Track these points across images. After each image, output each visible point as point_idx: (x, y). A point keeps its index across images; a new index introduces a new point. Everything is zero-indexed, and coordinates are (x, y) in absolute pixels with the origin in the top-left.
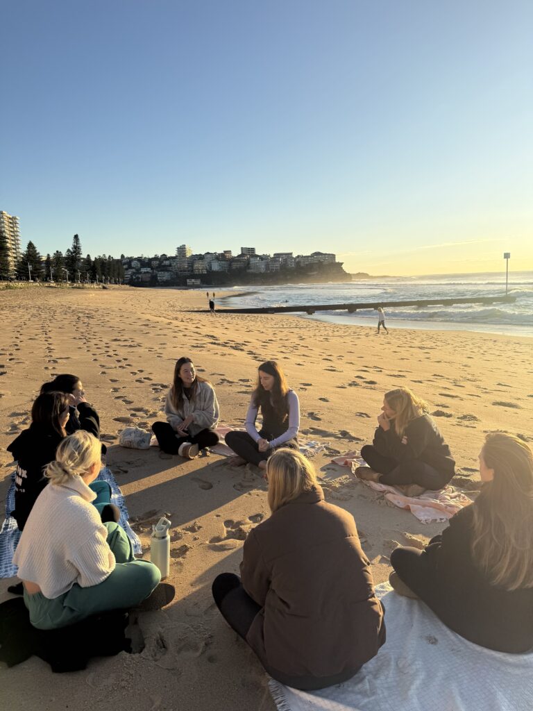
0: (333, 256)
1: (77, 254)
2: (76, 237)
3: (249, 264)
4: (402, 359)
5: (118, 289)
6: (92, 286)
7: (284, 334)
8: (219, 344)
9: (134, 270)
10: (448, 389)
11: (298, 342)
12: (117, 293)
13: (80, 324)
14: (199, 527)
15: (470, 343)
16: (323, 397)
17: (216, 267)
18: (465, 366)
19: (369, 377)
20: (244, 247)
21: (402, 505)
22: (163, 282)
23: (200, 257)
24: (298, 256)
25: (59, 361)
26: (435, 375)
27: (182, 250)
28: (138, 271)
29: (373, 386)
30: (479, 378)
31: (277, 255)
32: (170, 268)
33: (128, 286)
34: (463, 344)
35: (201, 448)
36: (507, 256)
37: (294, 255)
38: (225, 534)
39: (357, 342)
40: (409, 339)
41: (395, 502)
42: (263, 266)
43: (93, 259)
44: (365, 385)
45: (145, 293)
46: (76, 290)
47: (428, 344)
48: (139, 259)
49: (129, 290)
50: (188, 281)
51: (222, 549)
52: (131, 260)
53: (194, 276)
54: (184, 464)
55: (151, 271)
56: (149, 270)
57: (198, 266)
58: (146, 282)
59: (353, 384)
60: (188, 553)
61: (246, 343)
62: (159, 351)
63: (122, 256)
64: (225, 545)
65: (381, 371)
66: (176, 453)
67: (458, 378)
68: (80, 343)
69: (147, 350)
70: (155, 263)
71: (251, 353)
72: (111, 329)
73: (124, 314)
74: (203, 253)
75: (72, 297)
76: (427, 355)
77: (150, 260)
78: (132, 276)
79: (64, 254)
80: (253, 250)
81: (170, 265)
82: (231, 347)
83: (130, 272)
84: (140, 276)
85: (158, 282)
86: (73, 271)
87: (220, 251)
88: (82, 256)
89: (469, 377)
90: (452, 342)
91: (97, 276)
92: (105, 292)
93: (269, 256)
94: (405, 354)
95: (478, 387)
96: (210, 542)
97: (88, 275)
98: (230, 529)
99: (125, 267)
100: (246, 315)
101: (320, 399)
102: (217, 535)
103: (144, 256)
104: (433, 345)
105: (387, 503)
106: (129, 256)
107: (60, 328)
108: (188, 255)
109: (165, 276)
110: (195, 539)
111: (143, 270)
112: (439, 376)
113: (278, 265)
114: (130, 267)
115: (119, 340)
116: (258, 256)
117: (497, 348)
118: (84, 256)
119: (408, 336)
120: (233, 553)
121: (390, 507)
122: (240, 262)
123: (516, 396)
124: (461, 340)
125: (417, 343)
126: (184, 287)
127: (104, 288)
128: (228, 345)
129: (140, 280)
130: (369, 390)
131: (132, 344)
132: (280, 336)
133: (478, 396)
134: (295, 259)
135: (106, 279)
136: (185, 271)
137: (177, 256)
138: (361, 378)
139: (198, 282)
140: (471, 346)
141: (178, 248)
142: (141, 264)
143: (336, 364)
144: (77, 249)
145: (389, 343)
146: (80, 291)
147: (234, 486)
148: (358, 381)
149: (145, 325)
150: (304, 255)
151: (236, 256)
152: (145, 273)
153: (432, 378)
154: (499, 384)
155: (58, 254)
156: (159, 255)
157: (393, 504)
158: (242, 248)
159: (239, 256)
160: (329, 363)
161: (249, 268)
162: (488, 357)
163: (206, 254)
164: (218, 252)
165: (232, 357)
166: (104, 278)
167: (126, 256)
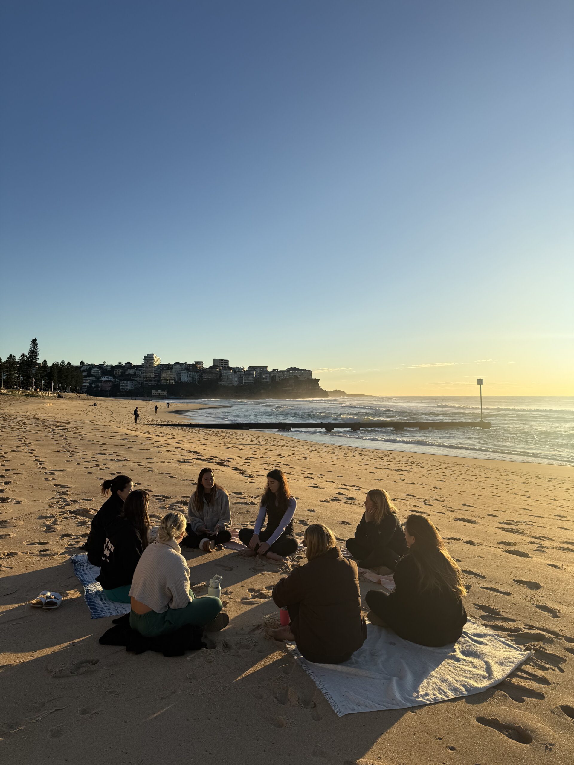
0: (310, 372)
1: (33, 359)
2: (34, 341)
3: (221, 375)
4: (378, 479)
5: (75, 398)
6: (47, 395)
7: (263, 451)
8: (204, 460)
9: (93, 378)
10: (418, 507)
11: (279, 460)
12: (75, 403)
13: (57, 437)
14: (231, 593)
15: (443, 467)
16: (310, 509)
17: (185, 377)
18: (437, 488)
19: (349, 494)
20: (217, 358)
21: (375, 580)
22: (126, 391)
23: (168, 367)
24: (274, 370)
25: (56, 473)
26: (407, 495)
27: (149, 359)
28: (98, 380)
29: (352, 501)
30: (447, 499)
31: (251, 369)
32: (135, 378)
33: (84, 395)
34: (437, 468)
35: (216, 544)
36: (480, 382)
37: (270, 369)
38: (251, 596)
39: (336, 462)
40: (385, 461)
41: (371, 579)
42: (236, 379)
43: (49, 364)
44: (345, 500)
45: (107, 404)
46: (29, 399)
47: (403, 466)
48: (100, 367)
49: (88, 399)
50: (154, 391)
51: (251, 603)
52: (91, 366)
53: (160, 386)
54: (206, 555)
55: (113, 380)
56: (110, 378)
57: (166, 376)
58: (107, 391)
59: (335, 499)
60: (227, 605)
61: (229, 460)
62: (149, 465)
63: (82, 363)
64: (253, 601)
65: (359, 490)
66: (197, 547)
67: (428, 498)
68: (67, 456)
69: (136, 464)
70: (118, 372)
71: (236, 469)
72: (91, 443)
73: (98, 427)
74: (172, 363)
75: (28, 406)
76: (402, 477)
77: (113, 368)
78: (90, 385)
79: (18, 358)
80: (226, 361)
81: (135, 374)
82: (216, 463)
83: (89, 380)
84: (100, 385)
85: (120, 391)
86: (27, 377)
87: (191, 362)
88: (38, 362)
89: (438, 498)
90: (427, 465)
91: (53, 384)
92: (62, 401)
93: (243, 369)
94: (380, 475)
95: (444, 506)
96: (241, 600)
97: (43, 382)
98: (253, 594)
99: (84, 374)
100: (220, 430)
101: (309, 510)
102: (245, 597)
103: (106, 364)
104: (409, 467)
105: (364, 580)
106: (90, 363)
107: (37, 440)
108: (156, 364)
109: (129, 385)
110: (230, 598)
111: (104, 378)
112: (411, 495)
113: (251, 378)
114: (90, 374)
115: (104, 454)
116: (231, 368)
117: (469, 472)
118: (40, 362)
119: (385, 458)
120: (258, 606)
121: (367, 582)
122: (212, 373)
123: (477, 514)
124: (435, 464)
125: (393, 465)
126: (148, 398)
127: (59, 396)
128: (212, 461)
129: (100, 389)
130: (349, 505)
131: (119, 458)
132: (259, 453)
133: (443, 513)
134: (270, 373)
135: (62, 387)
136: (151, 381)
137: (142, 365)
138: (342, 494)
139: (165, 393)
140: (445, 470)
141: (145, 357)
142: (102, 372)
143: (318, 482)
144: (34, 353)
145: (366, 464)
146: (33, 399)
147: (250, 569)
148: (339, 497)
149: (124, 439)
150: (279, 370)
151: (208, 367)
152: (106, 381)
153: (404, 497)
154: (464, 505)
155: (11, 358)
156: (124, 363)
157: (369, 580)
158: (215, 360)
159: (210, 367)
160: (312, 481)
161: (221, 380)
162: (459, 480)
163: (175, 364)
164: (188, 363)
165: (220, 472)
166: (60, 385)
167: (85, 363)
